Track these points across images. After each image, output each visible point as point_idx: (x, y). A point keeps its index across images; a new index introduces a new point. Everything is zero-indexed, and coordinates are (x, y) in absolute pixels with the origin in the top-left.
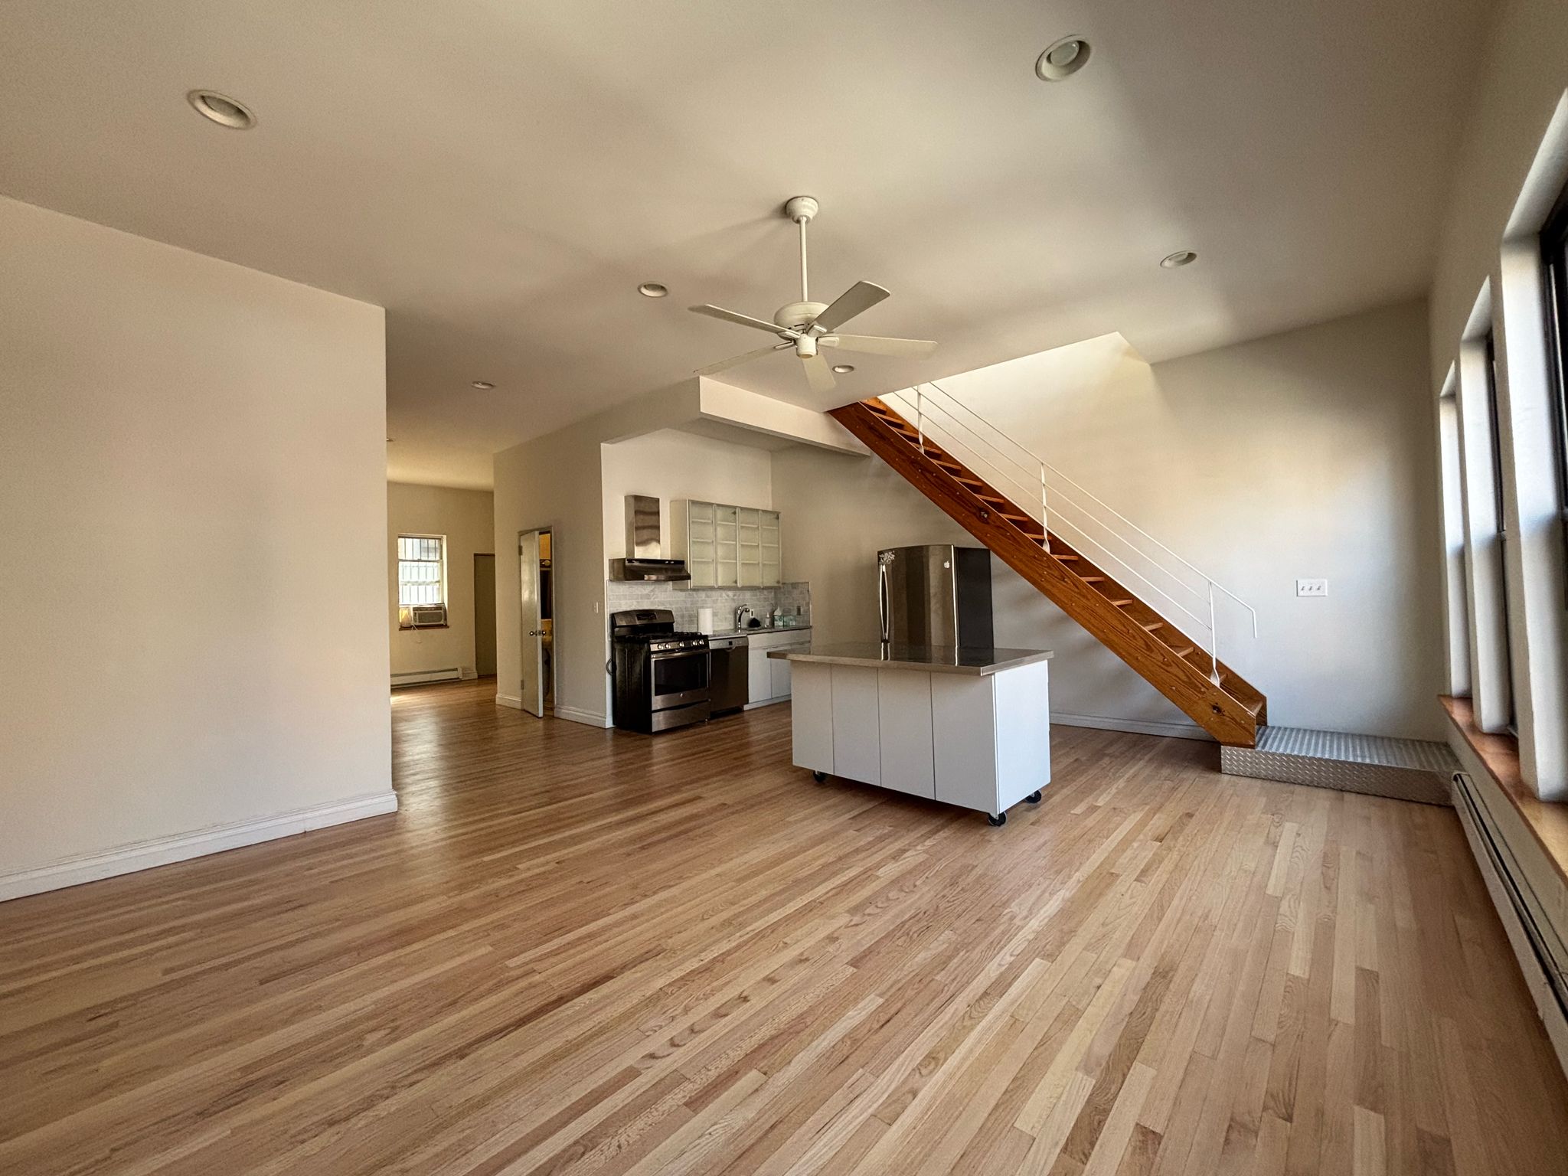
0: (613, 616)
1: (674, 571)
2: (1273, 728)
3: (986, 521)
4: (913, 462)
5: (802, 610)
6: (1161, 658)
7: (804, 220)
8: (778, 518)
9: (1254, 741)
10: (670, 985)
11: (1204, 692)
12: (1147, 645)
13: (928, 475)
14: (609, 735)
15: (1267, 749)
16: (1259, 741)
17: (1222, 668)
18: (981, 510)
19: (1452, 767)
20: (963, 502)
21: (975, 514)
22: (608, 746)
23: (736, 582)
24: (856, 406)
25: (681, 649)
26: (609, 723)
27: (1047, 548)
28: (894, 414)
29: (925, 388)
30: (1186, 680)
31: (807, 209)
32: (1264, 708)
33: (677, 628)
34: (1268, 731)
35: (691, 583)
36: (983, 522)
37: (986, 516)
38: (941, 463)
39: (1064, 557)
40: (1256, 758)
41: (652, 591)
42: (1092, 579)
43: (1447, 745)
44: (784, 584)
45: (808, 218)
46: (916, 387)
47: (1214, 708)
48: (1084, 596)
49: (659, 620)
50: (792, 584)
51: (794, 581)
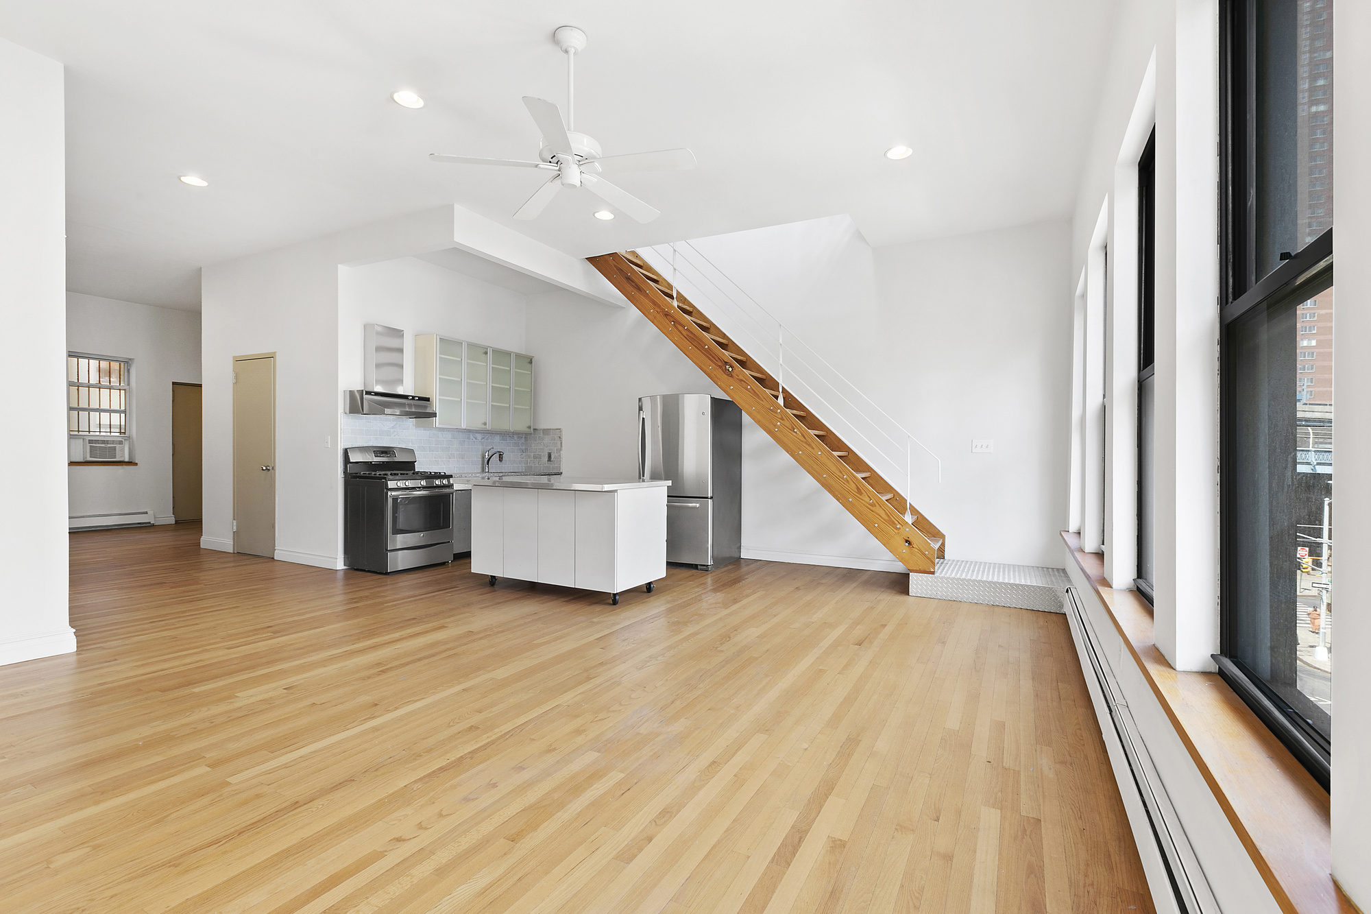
0: (346, 452)
1: (419, 407)
2: (949, 560)
3: (730, 375)
4: (667, 315)
5: (552, 457)
6: (867, 500)
7: (572, 51)
8: (531, 362)
9: (934, 569)
10: (415, 782)
11: (900, 528)
12: (858, 488)
13: (680, 328)
14: (340, 575)
15: (943, 575)
16: (938, 570)
17: (914, 511)
18: (726, 363)
19: (1066, 583)
20: (711, 355)
21: (720, 367)
22: (339, 587)
23: (485, 424)
24: (614, 255)
25: (424, 488)
26: (340, 565)
27: (781, 401)
28: (650, 269)
29: (680, 246)
30: (886, 518)
31: (575, 40)
32: (943, 544)
33: (418, 468)
34: (945, 562)
35: (437, 421)
36: (728, 375)
37: (730, 369)
38: (693, 319)
39: (795, 412)
40: (935, 582)
41: (393, 427)
42: (817, 432)
43: (1064, 570)
44: (534, 429)
45: (576, 49)
46: (672, 244)
47: (907, 541)
48: (809, 445)
49: (399, 458)
50: (544, 430)
51: (545, 427)
